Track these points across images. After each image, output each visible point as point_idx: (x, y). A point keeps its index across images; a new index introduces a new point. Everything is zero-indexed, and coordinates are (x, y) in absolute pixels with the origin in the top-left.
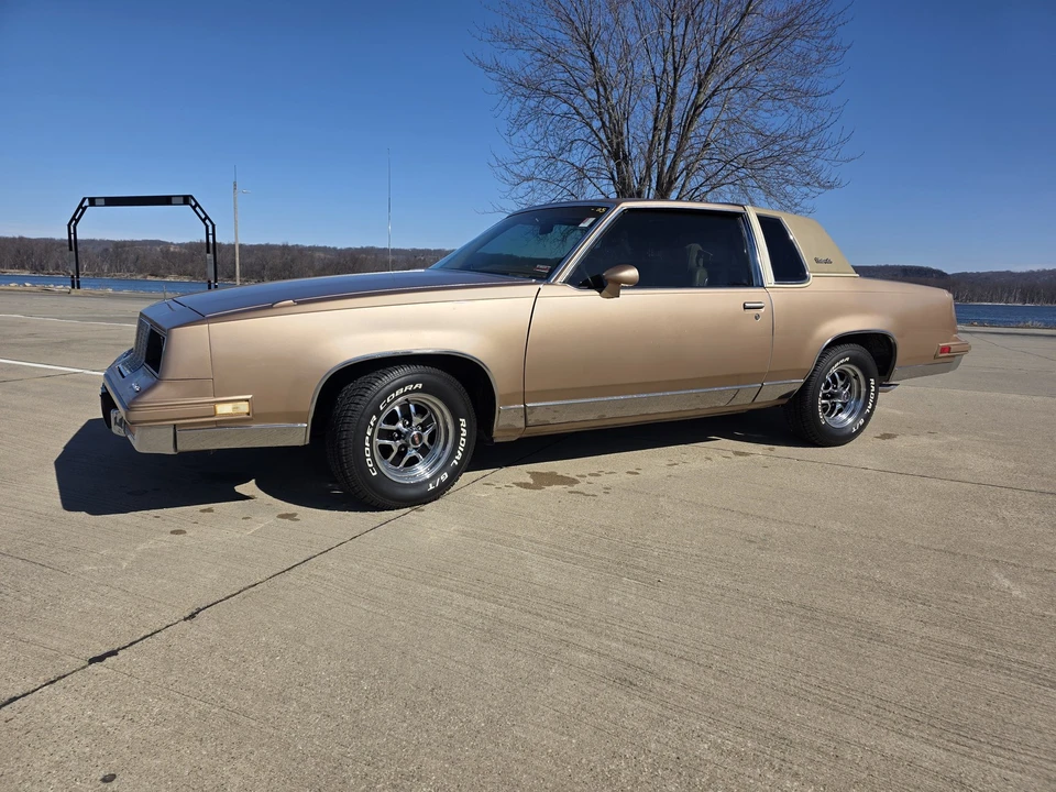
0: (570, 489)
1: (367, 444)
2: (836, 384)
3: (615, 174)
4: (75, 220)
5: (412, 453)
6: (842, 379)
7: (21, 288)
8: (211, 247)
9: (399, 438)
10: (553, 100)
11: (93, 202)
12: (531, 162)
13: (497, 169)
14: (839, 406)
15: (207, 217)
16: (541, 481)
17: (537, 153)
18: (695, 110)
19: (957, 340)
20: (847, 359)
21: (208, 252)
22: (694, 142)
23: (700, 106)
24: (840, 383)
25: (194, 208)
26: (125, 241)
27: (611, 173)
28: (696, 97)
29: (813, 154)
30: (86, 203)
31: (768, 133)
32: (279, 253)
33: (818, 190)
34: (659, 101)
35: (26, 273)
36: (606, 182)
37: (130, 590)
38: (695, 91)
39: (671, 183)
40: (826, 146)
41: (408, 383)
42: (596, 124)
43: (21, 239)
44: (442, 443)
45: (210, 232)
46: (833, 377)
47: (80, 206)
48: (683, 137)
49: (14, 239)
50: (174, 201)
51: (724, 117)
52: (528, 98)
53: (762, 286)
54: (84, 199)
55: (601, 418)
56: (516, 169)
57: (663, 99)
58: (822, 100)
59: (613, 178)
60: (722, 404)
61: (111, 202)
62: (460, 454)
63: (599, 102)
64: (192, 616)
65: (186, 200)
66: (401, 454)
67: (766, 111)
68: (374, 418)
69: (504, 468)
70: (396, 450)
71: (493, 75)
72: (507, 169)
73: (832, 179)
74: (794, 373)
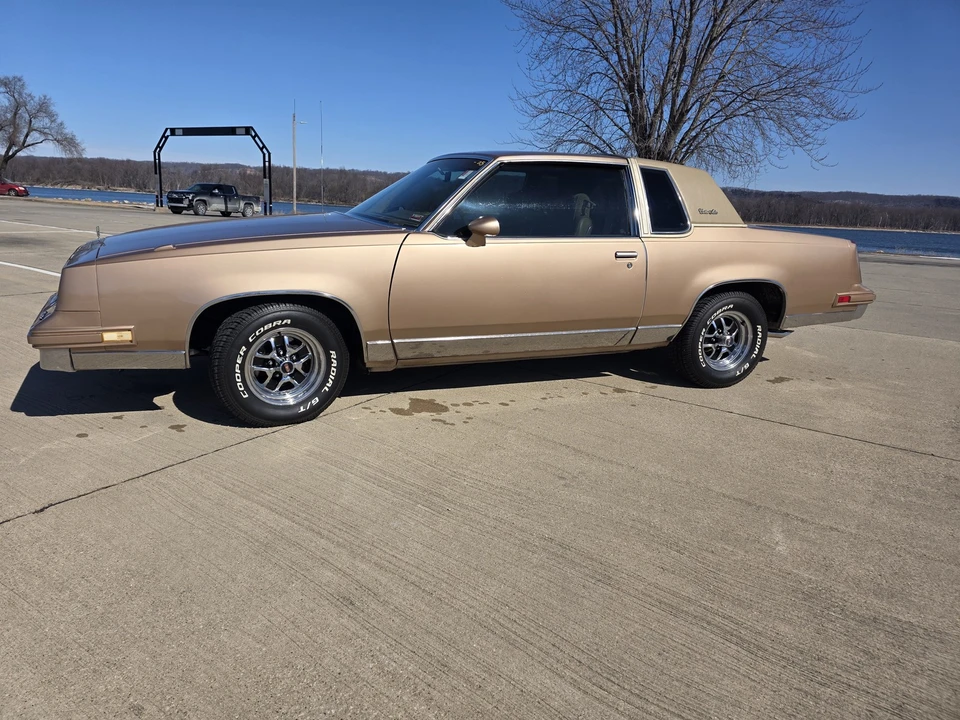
0: (436, 416)
1: (237, 371)
2: (723, 329)
3: (630, 106)
4: (159, 147)
5: (287, 378)
6: (728, 324)
7: (122, 205)
8: (268, 171)
9: (274, 366)
10: (573, 35)
11: (173, 132)
12: (549, 95)
13: (517, 102)
14: (724, 350)
15: (264, 146)
16: (417, 406)
17: (554, 87)
18: (711, 42)
19: (859, 289)
20: (731, 306)
21: (265, 177)
22: (710, 75)
23: (715, 39)
24: (726, 328)
25: (254, 138)
26: (211, 165)
27: (627, 106)
28: (711, 31)
29: (829, 85)
30: (168, 133)
31: (784, 65)
32: (336, 176)
33: (831, 121)
34: (675, 35)
35: (132, 191)
36: (620, 113)
37: (11, 484)
38: (711, 24)
39: (682, 115)
40: (843, 77)
41: (277, 319)
42: (614, 58)
43: (128, 161)
44: (316, 371)
45: (267, 159)
46: (718, 322)
47: (163, 136)
48: (697, 69)
49: (123, 161)
50: (238, 131)
51: (740, 49)
52: (549, 32)
53: (637, 235)
54: (167, 129)
55: (486, 353)
56: (533, 101)
57: (679, 33)
58: (843, 30)
59: (627, 110)
60: (610, 344)
61: (188, 132)
62: (331, 382)
63: (616, 35)
64: (42, 510)
65: (248, 131)
66: (276, 379)
67: (783, 43)
68: (244, 348)
69: (392, 394)
70: (270, 376)
71: (519, 12)
72: (527, 102)
73: (847, 110)
74: (672, 319)
